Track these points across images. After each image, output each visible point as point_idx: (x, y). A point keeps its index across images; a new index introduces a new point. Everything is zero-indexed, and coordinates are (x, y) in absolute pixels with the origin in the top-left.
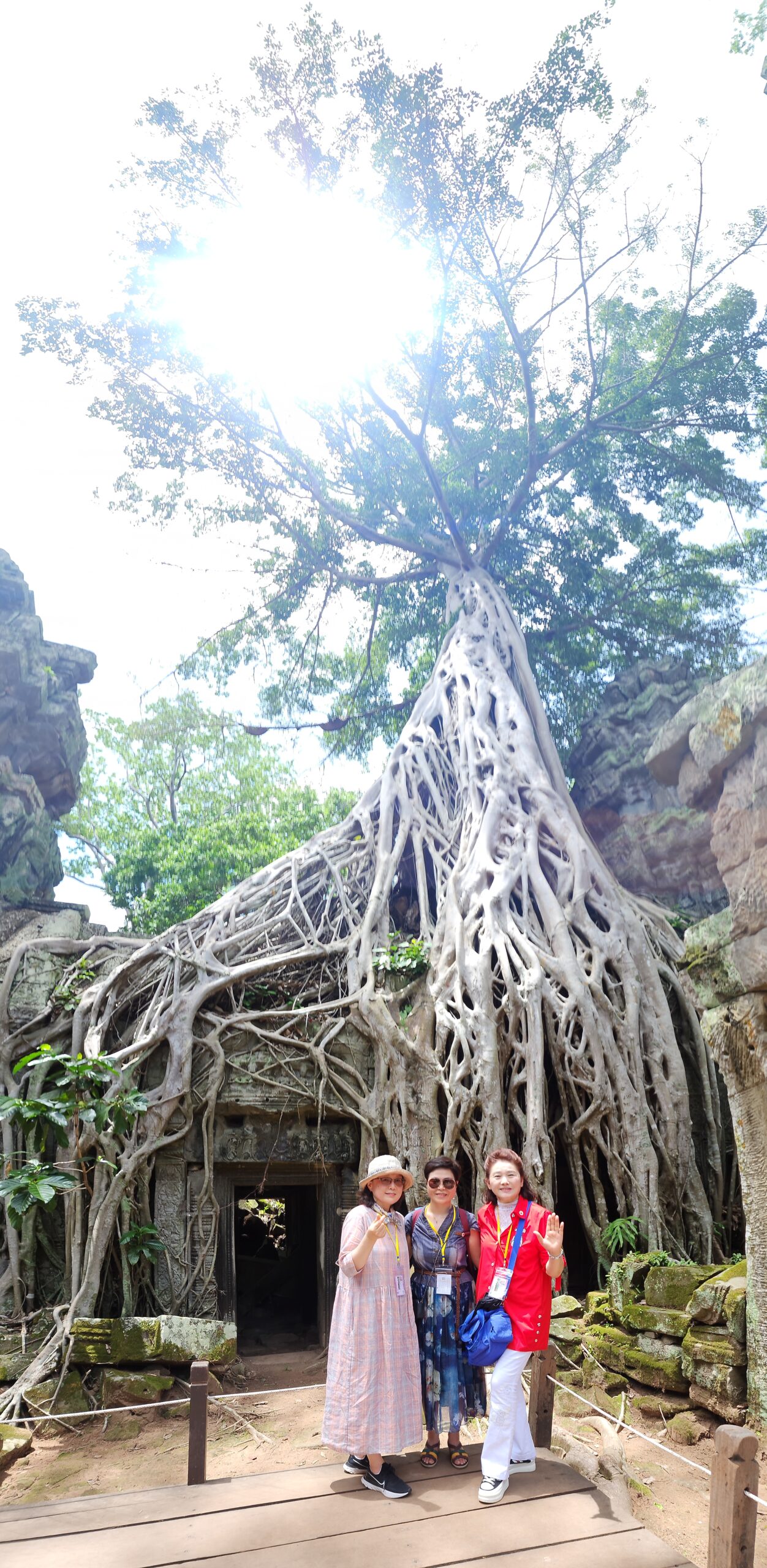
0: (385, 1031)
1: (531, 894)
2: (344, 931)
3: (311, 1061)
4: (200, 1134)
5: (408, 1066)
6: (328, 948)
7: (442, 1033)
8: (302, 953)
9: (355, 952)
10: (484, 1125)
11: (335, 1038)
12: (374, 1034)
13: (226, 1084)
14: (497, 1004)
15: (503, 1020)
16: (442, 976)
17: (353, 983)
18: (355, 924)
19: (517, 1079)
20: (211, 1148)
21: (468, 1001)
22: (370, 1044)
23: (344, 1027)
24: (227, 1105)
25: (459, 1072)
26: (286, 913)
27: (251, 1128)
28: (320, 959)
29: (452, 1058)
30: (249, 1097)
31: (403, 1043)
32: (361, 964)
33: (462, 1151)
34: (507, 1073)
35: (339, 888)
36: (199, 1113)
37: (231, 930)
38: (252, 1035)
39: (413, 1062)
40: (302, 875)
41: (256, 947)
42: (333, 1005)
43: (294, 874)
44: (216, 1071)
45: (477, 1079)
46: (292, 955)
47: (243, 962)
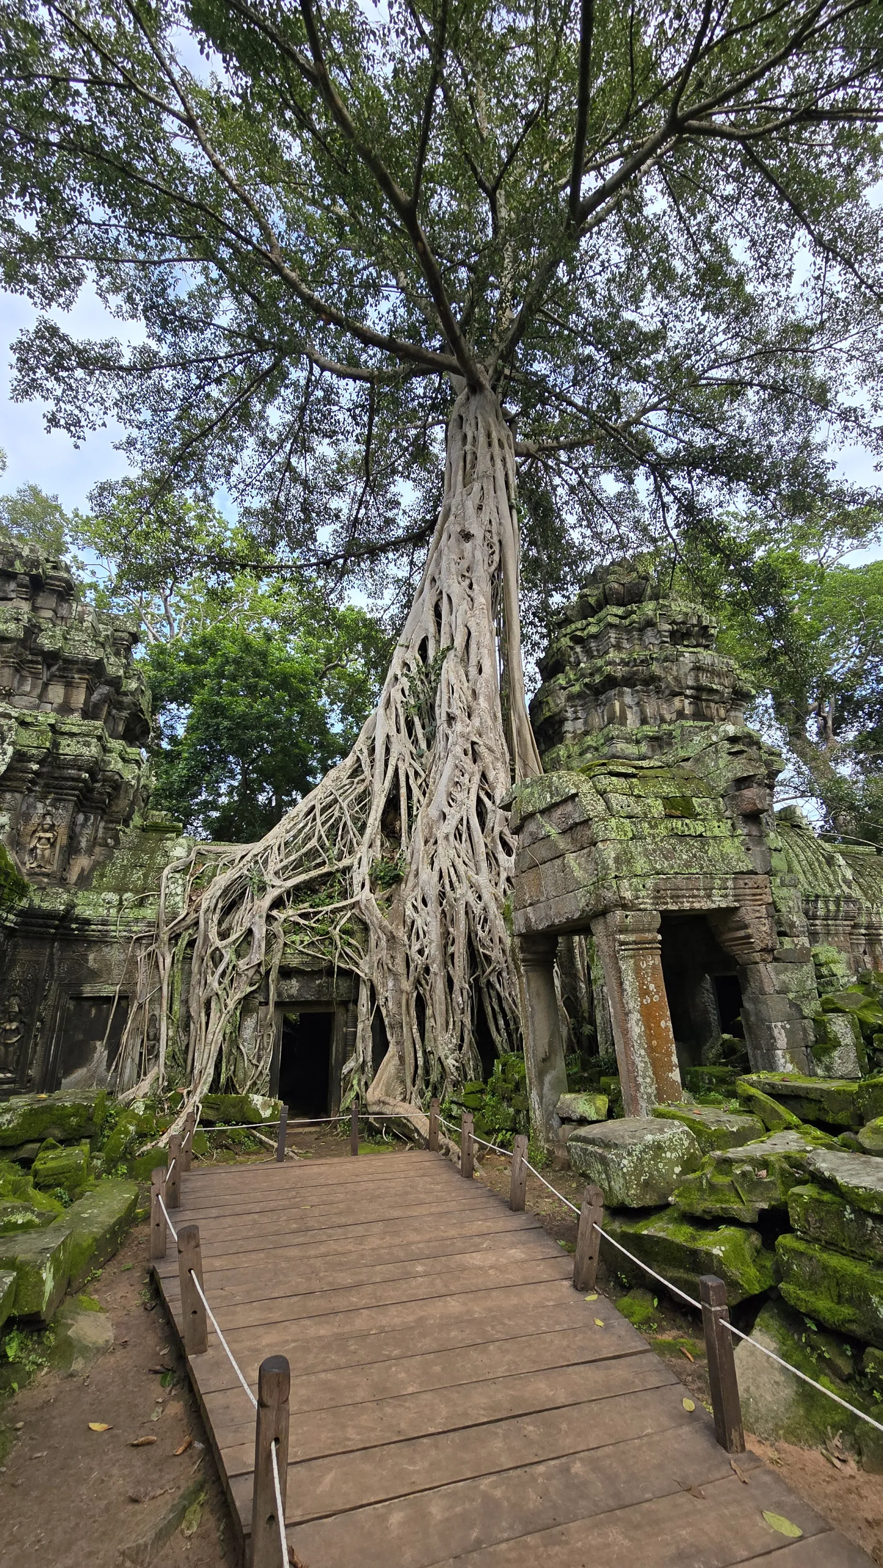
0: (375, 920)
1: (468, 829)
2: (351, 851)
4: (267, 985)
5: (388, 941)
6: (341, 865)
8: (325, 869)
9: (358, 867)
11: (346, 924)
12: (369, 921)
13: (284, 955)
14: (441, 904)
15: (444, 914)
16: (410, 884)
17: (357, 888)
18: (358, 844)
20: (274, 992)
22: (367, 928)
23: (350, 917)
24: (283, 967)
25: (416, 947)
26: (314, 842)
27: (296, 980)
28: (337, 871)
29: (413, 937)
30: (294, 962)
31: (385, 927)
32: (361, 874)
33: (419, 993)
34: (446, 946)
35: (347, 818)
36: (268, 972)
37: (282, 856)
38: (298, 924)
39: (392, 939)
40: (323, 811)
41: (298, 866)
42: (344, 903)
43: (317, 811)
44: (278, 946)
45: (427, 951)
46: (319, 871)
47: (291, 877)
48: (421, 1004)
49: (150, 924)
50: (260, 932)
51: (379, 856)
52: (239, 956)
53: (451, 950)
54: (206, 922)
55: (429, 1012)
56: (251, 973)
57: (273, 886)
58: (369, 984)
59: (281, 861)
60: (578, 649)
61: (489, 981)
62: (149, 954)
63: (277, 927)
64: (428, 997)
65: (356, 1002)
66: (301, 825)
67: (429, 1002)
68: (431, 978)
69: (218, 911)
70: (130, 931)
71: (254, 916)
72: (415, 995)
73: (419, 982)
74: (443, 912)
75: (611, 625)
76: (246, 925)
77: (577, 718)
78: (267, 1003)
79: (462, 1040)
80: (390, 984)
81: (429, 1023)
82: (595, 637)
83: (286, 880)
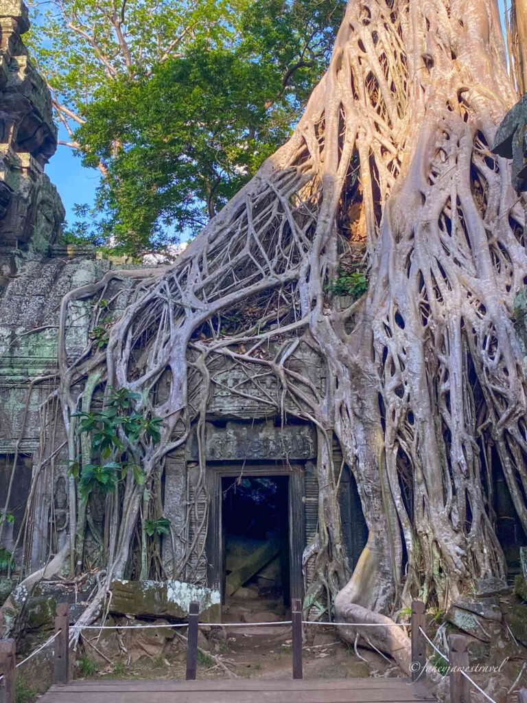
0: (331, 348)
2: (297, 260)
3: (274, 376)
4: (195, 439)
5: (352, 377)
6: (282, 278)
7: (379, 348)
8: (262, 284)
9: (305, 278)
11: (292, 355)
12: (323, 351)
13: (212, 398)
14: (425, 322)
15: (430, 336)
16: (377, 298)
17: (305, 306)
18: (305, 250)
20: (203, 450)
21: (400, 321)
22: (322, 358)
23: (299, 345)
24: (213, 414)
25: (392, 383)
26: (246, 251)
27: (232, 432)
28: (278, 286)
29: (388, 371)
30: (229, 407)
31: (346, 358)
32: (311, 289)
33: (400, 449)
34: (436, 382)
35: (288, 216)
36: (194, 422)
37: (205, 271)
38: (229, 357)
39: (356, 373)
40: (256, 211)
41: (226, 283)
42: (290, 327)
43: (248, 211)
44: (204, 388)
45: (407, 389)
46: (253, 288)
47: (217, 297)
48: (405, 464)
49: (48, 365)
50: (179, 370)
51: (335, 264)
52: (156, 401)
53: (443, 387)
54: (114, 360)
55: (418, 476)
56: (172, 422)
57: (194, 310)
58: (329, 437)
59: (204, 277)
61: (506, 431)
62: (50, 402)
63: (200, 362)
64: (414, 454)
65: (314, 461)
66: (228, 230)
67: (417, 462)
68: (416, 427)
69: (128, 345)
70: (27, 374)
71: (171, 350)
72: (395, 451)
73: (399, 432)
74: (429, 332)
76: (162, 361)
78: (197, 463)
79: (469, 514)
80: (360, 436)
81: (420, 491)
83: (210, 301)
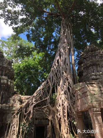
1: (67, 92)
2: (47, 97)
3: (44, 112)
6: (45, 99)
7: (57, 109)
8: (43, 100)
9: (48, 99)
10: (61, 120)
11: (46, 110)
13: (36, 115)
14: (63, 106)
15: (63, 108)
16: (57, 103)
17: (48, 103)
18: (48, 95)
19: (65, 114)
20: (34, 123)
21: (60, 106)
22: (50, 110)
23: (47, 108)
24: (36, 118)
26: (41, 95)
27: (38, 120)
28: (45, 100)
29: (58, 112)
30: (38, 117)
35: (46, 91)
36: (33, 119)
38: (38, 110)
41: (38, 100)
42: (46, 106)
43: (41, 90)
45: (60, 115)
46: (42, 100)
47: (37, 102)
49: (14, 110)
50: (32, 112)
52: (28, 116)
57: (34, 103)
58: (51, 121)
59: (35, 99)
60: (85, 60)
62: (14, 116)
63: (34, 111)
64: (61, 124)
65: (48, 124)
66: (38, 92)
69: (25, 108)
70: (11, 112)
71: (31, 109)
72: (59, 123)
73: (59, 121)
75: (90, 56)
77: (85, 72)
79: (67, 132)
81: (62, 128)
82: (87, 58)
83: (36, 102)
